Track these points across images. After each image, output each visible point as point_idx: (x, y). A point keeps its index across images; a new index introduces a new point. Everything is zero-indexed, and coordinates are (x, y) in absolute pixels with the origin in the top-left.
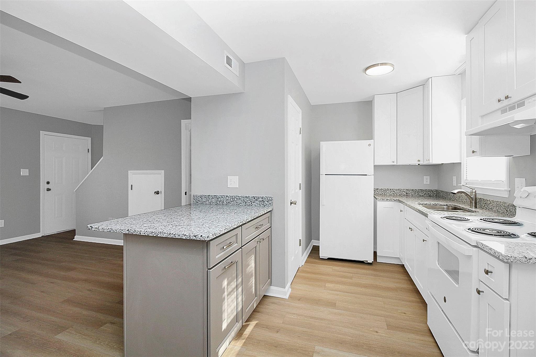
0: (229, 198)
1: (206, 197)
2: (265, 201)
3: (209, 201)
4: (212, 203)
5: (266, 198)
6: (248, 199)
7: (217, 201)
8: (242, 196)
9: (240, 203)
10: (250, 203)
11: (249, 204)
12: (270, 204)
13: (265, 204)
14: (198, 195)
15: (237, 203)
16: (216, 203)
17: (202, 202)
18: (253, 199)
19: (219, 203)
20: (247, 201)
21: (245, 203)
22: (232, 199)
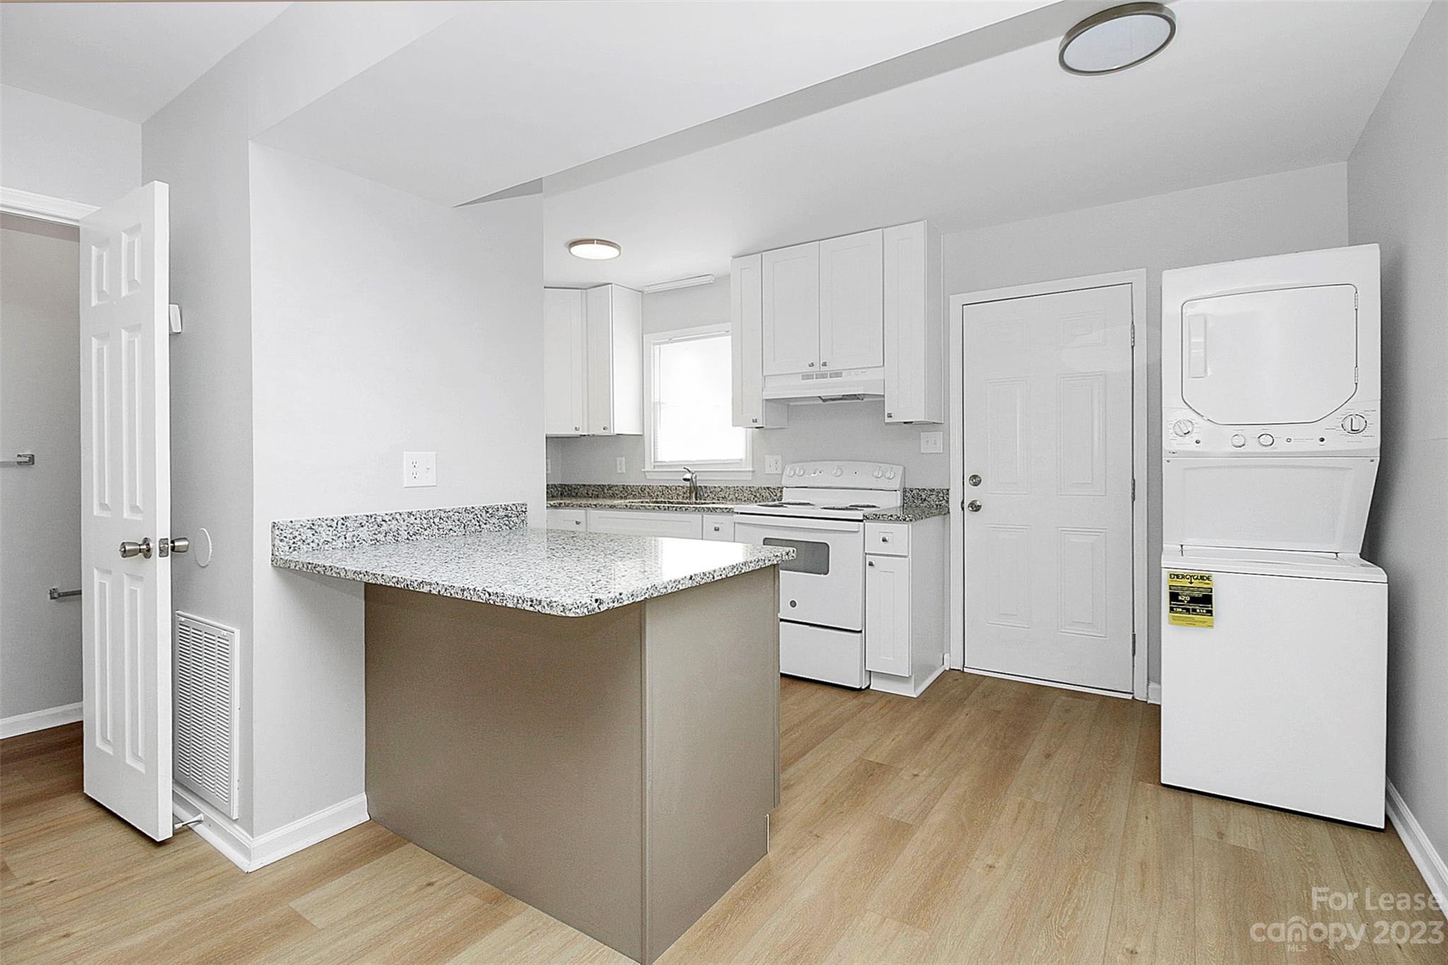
0: (416, 519)
1: (334, 524)
2: (511, 517)
3: (345, 538)
4: (357, 544)
5: (514, 508)
6: (471, 516)
7: (375, 534)
8: (454, 509)
9: (451, 529)
10: (476, 525)
11: (473, 529)
12: (523, 521)
13: (511, 523)
14: (300, 521)
15: (441, 530)
16: (371, 540)
17: (318, 545)
18: (484, 514)
19: (384, 539)
20: (469, 523)
21: (464, 527)
22: (425, 521)
